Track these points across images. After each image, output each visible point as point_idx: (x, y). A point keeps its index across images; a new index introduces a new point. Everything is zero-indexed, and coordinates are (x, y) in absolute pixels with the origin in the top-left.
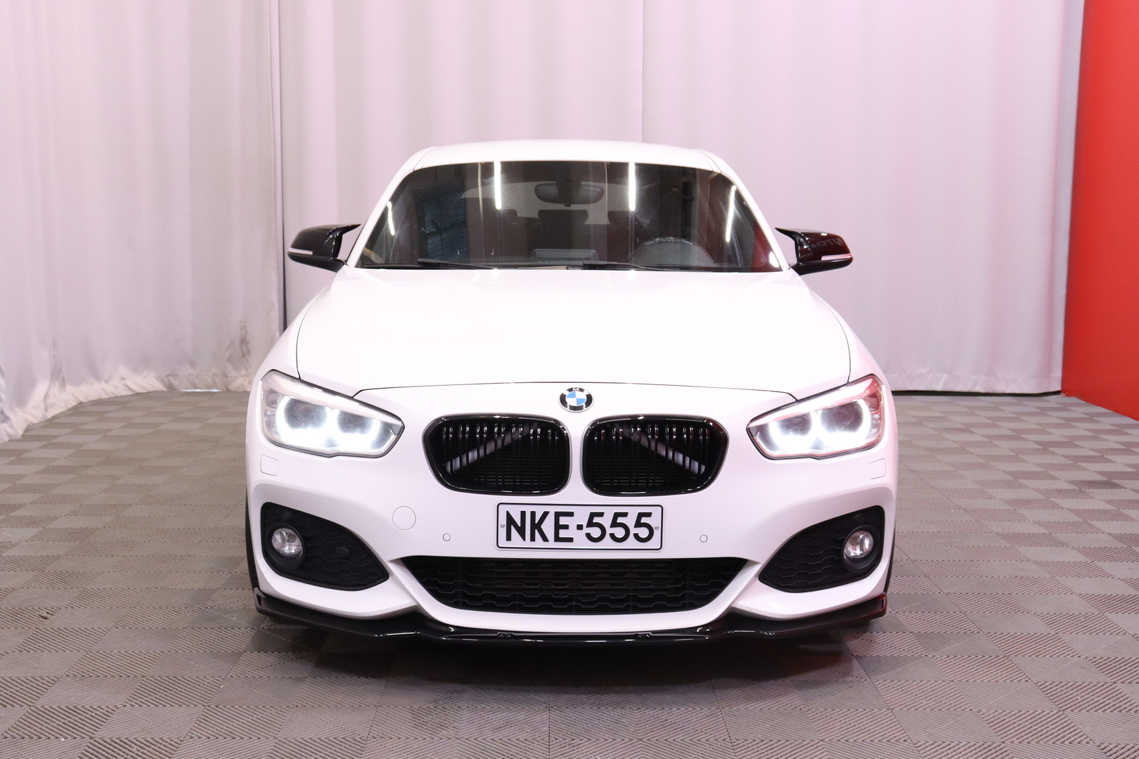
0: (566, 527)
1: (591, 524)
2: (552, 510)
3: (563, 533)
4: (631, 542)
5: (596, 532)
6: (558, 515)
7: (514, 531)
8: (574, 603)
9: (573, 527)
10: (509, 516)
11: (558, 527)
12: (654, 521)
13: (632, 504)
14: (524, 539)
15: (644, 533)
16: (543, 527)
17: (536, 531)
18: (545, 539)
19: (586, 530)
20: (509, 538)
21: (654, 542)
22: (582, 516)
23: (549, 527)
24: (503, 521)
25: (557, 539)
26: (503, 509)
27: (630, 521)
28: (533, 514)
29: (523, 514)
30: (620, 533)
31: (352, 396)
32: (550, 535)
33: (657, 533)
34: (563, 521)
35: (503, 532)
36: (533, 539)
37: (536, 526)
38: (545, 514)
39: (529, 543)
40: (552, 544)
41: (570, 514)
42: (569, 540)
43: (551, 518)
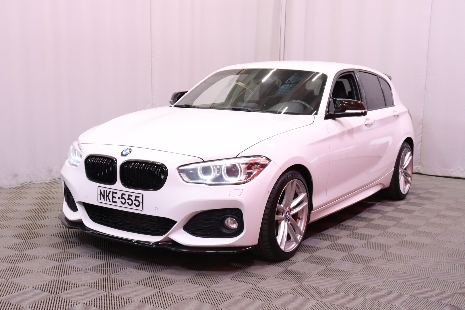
0: (115, 197)
1: (122, 198)
2: (112, 191)
3: (115, 200)
4: (133, 206)
5: (123, 201)
6: (113, 193)
7: (102, 197)
9: (117, 198)
10: (101, 191)
11: (113, 197)
12: (140, 199)
13: (134, 192)
14: (104, 200)
15: (137, 204)
19: (121, 200)
20: (101, 199)
21: (140, 208)
22: (119, 195)
23: (110, 196)
24: (99, 193)
25: (113, 202)
26: (99, 189)
27: (133, 198)
28: (107, 191)
29: (104, 191)
30: (130, 202)
32: (111, 200)
33: (141, 204)
34: (115, 195)
35: (99, 196)
36: (107, 200)
37: (107, 196)
38: (110, 192)
39: (105, 202)
40: (111, 203)
41: (116, 193)
42: (116, 202)
43: (111, 193)
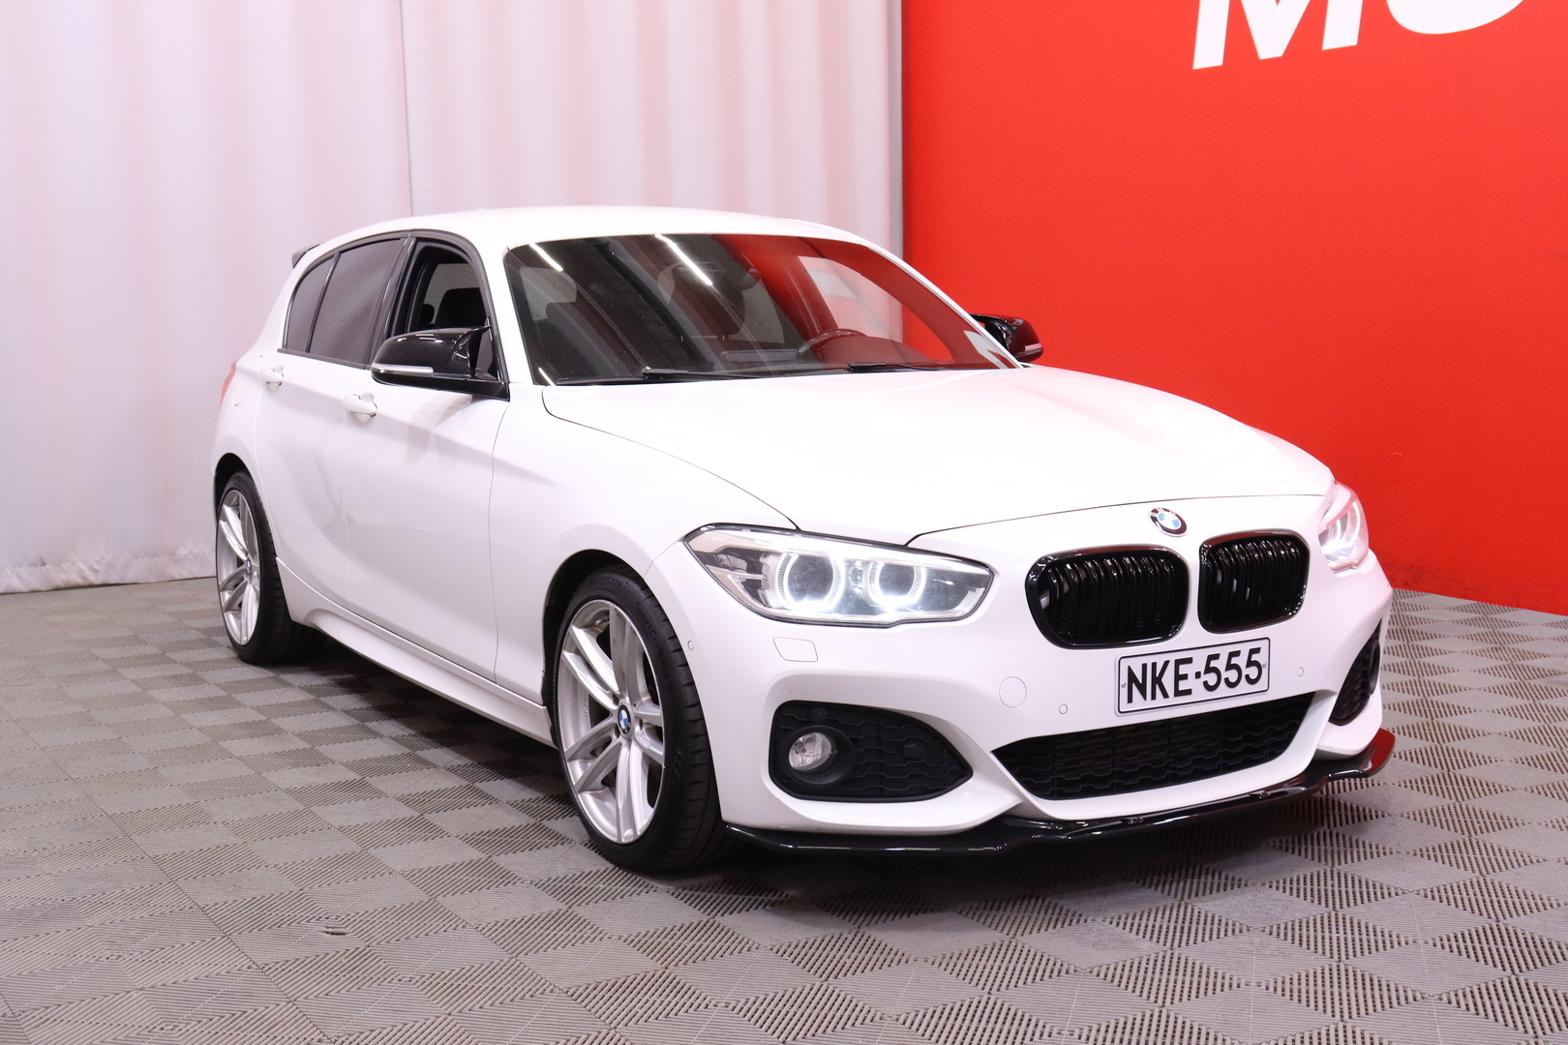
0: (1185, 677)
1: (1209, 670)
2: (1172, 658)
3: (1183, 685)
4: (1243, 686)
5: (1212, 679)
6: (1178, 662)
7: (1135, 691)
8: (1169, 772)
9: (1191, 676)
10: (1130, 671)
11: (1179, 677)
12: (1262, 657)
13: (1245, 639)
14: (1145, 699)
15: (1253, 672)
16: (1164, 680)
17: (1157, 686)
18: (1165, 695)
19: (1204, 678)
20: (1130, 700)
21: (1261, 685)
22: (1199, 664)
23: (1168, 680)
24: (1124, 679)
25: (1178, 693)
26: (1125, 664)
27: (1241, 660)
28: (1154, 665)
29: (1144, 666)
30: (1233, 675)
31: (903, 543)
32: (1170, 690)
33: (1265, 671)
34: (1183, 669)
35: (1124, 692)
36: (1154, 697)
37: (1157, 680)
38: (1166, 663)
39: (1150, 703)
40: (1172, 700)
41: (1189, 661)
42: (1188, 692)
43: (1171, 668)
